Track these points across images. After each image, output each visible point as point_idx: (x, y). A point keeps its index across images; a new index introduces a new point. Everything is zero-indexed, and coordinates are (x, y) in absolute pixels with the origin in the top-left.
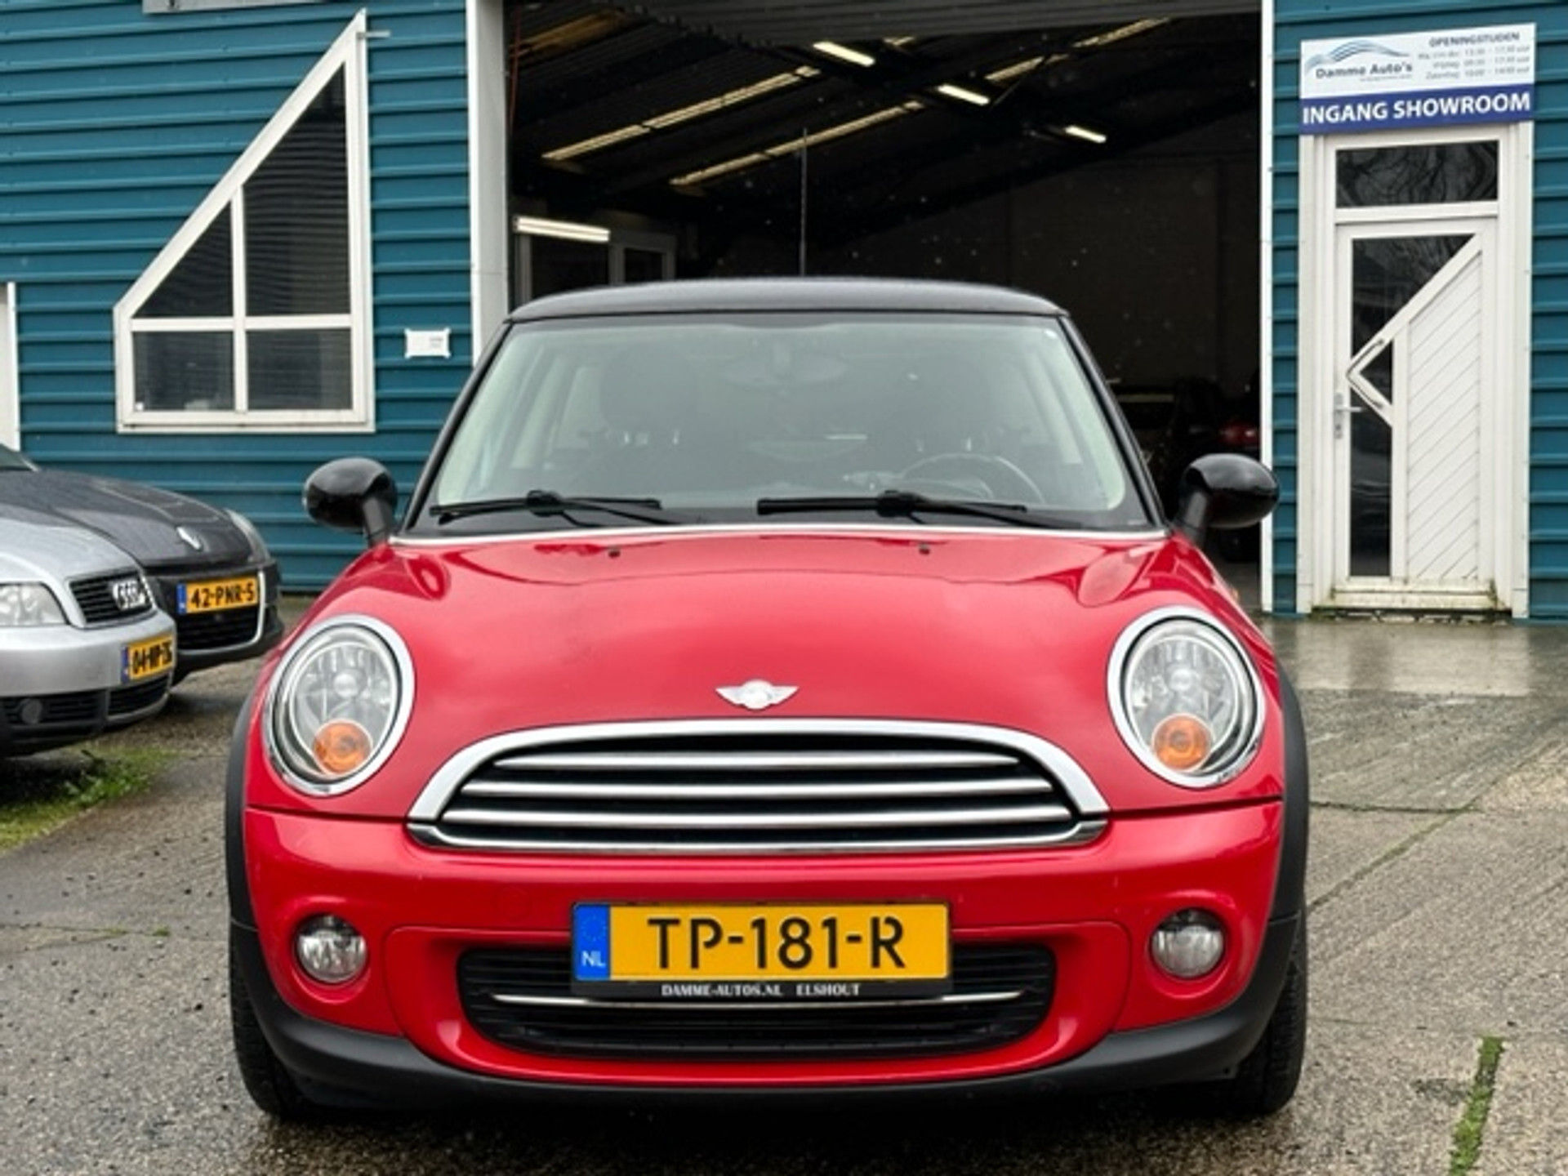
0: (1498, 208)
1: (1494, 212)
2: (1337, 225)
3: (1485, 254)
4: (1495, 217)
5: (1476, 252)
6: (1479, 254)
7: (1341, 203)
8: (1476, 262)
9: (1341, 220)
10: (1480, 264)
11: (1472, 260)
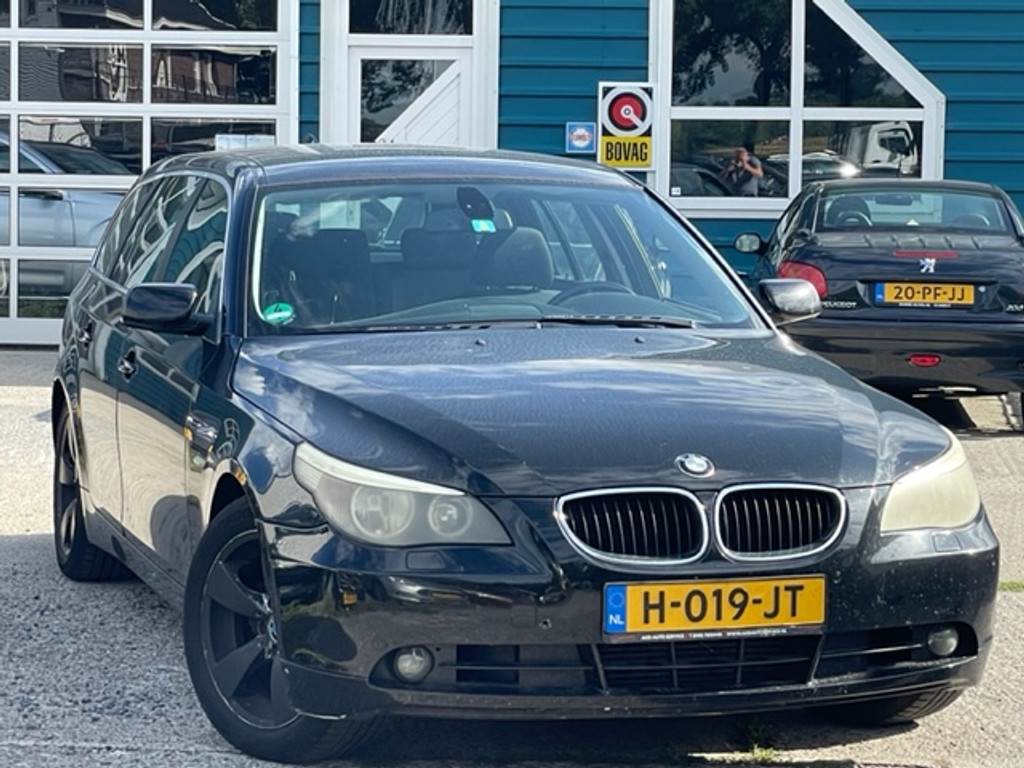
0: (473, 40)
1: (470, 45)
2: (350, 47)
3: (462, 75)
4: (471, 48)
5: (455, 75)
6: (459, 75)
7: (352, 30)
8: (455, 84)
9: (350, 44)
10: (459, 84)
11: (452, 82)
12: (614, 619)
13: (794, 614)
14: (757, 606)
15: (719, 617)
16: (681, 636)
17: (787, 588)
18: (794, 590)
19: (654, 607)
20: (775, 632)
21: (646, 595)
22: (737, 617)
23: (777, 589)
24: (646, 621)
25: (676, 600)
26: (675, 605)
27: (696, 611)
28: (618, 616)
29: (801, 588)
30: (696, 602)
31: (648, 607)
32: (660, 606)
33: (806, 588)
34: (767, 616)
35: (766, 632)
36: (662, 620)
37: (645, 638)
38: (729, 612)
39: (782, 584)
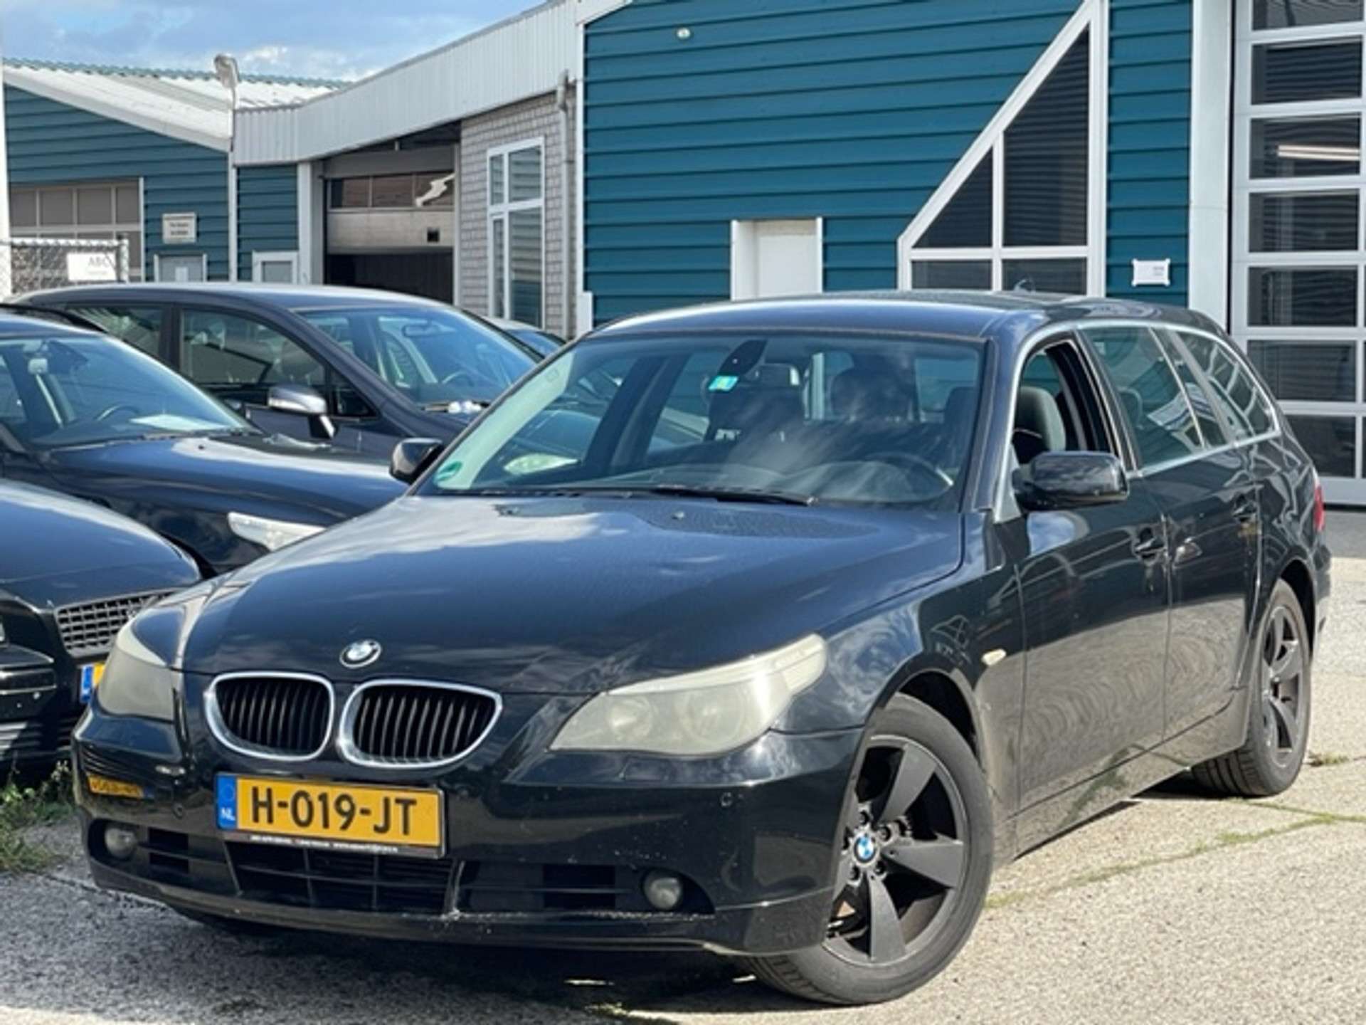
12: (226, 814)
13: (406, 831)
14: (365, 817)
15: (326, 825)
16: (288, 841)
17: (398, 801)
18: (407, 804)
19: (263, 804)
20: (386, 849)
21: (255, 791)
22: (345, 827)
23: (387, 801)
24: (256, 819)
25: (283, 800)
26: (283, 805)
27: (303, 816)
28: (230, 811)
29: (413, 802)
30: (302, 805)
31: (257, 804)
32: (268, 805)
33: (419, 803)
34: (377, 829)
35: (376, 849)
36: (270, 820)
37: (255, 838)
38: (336, 820)
39: (393, 795)
